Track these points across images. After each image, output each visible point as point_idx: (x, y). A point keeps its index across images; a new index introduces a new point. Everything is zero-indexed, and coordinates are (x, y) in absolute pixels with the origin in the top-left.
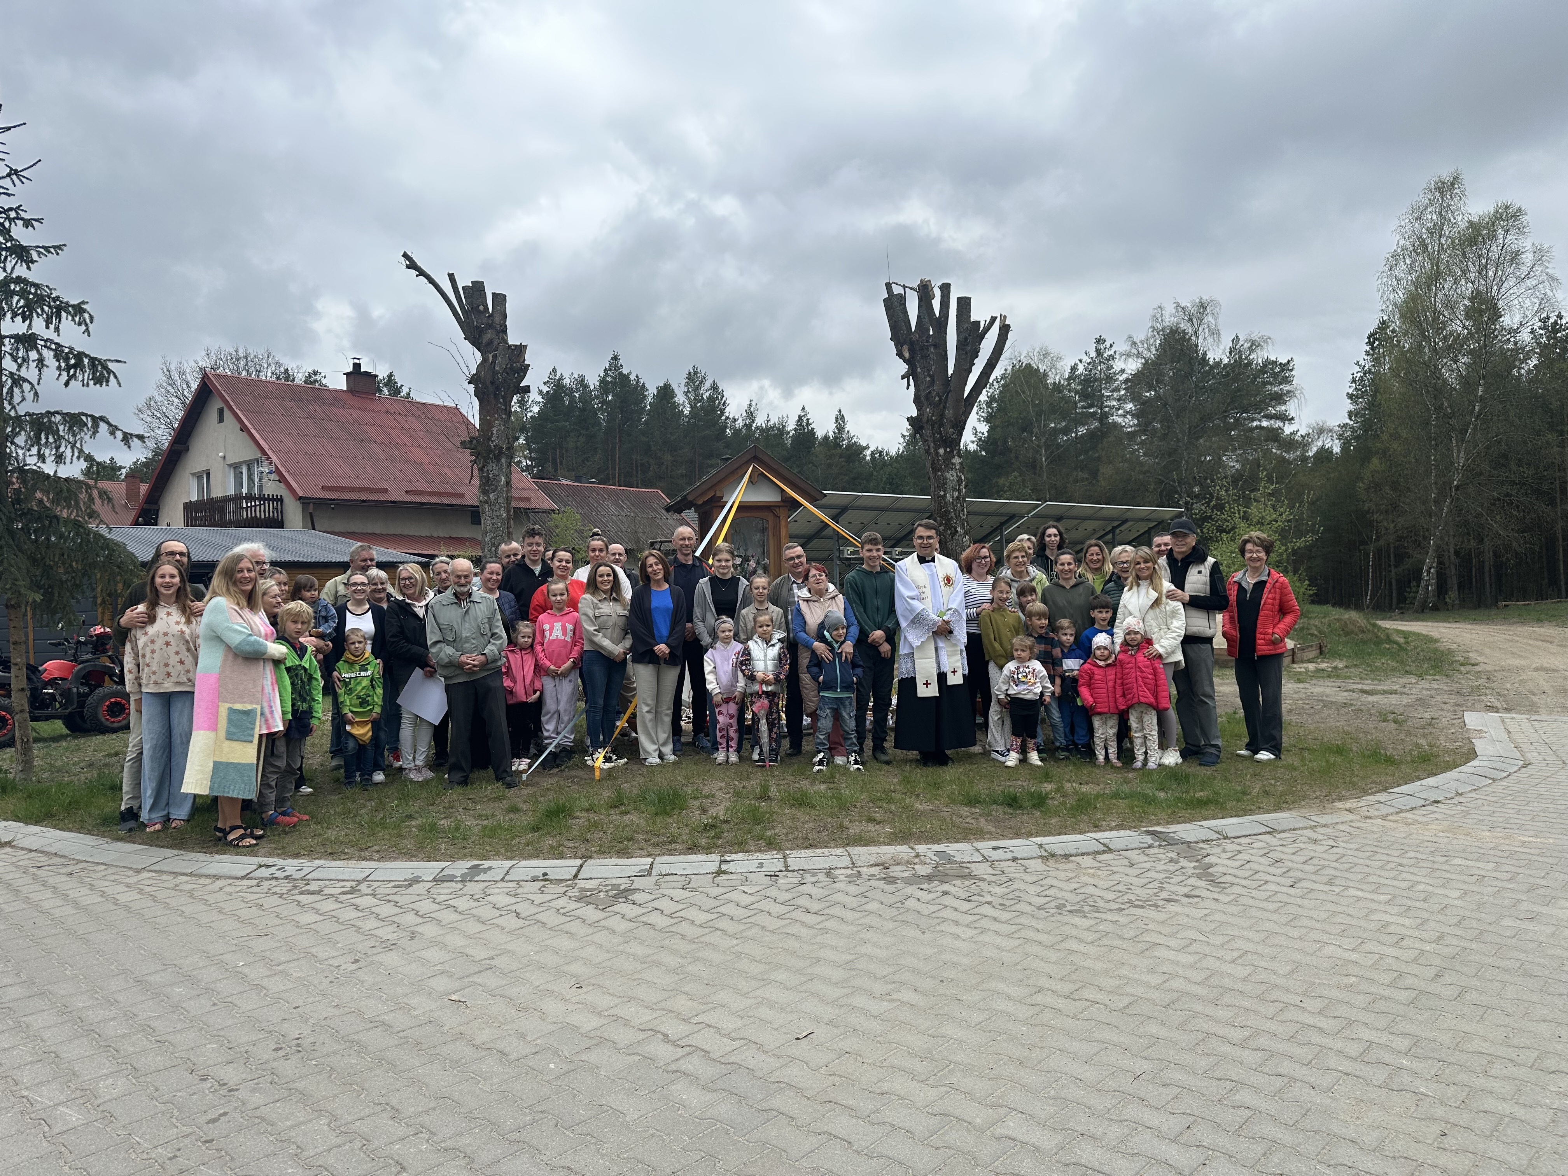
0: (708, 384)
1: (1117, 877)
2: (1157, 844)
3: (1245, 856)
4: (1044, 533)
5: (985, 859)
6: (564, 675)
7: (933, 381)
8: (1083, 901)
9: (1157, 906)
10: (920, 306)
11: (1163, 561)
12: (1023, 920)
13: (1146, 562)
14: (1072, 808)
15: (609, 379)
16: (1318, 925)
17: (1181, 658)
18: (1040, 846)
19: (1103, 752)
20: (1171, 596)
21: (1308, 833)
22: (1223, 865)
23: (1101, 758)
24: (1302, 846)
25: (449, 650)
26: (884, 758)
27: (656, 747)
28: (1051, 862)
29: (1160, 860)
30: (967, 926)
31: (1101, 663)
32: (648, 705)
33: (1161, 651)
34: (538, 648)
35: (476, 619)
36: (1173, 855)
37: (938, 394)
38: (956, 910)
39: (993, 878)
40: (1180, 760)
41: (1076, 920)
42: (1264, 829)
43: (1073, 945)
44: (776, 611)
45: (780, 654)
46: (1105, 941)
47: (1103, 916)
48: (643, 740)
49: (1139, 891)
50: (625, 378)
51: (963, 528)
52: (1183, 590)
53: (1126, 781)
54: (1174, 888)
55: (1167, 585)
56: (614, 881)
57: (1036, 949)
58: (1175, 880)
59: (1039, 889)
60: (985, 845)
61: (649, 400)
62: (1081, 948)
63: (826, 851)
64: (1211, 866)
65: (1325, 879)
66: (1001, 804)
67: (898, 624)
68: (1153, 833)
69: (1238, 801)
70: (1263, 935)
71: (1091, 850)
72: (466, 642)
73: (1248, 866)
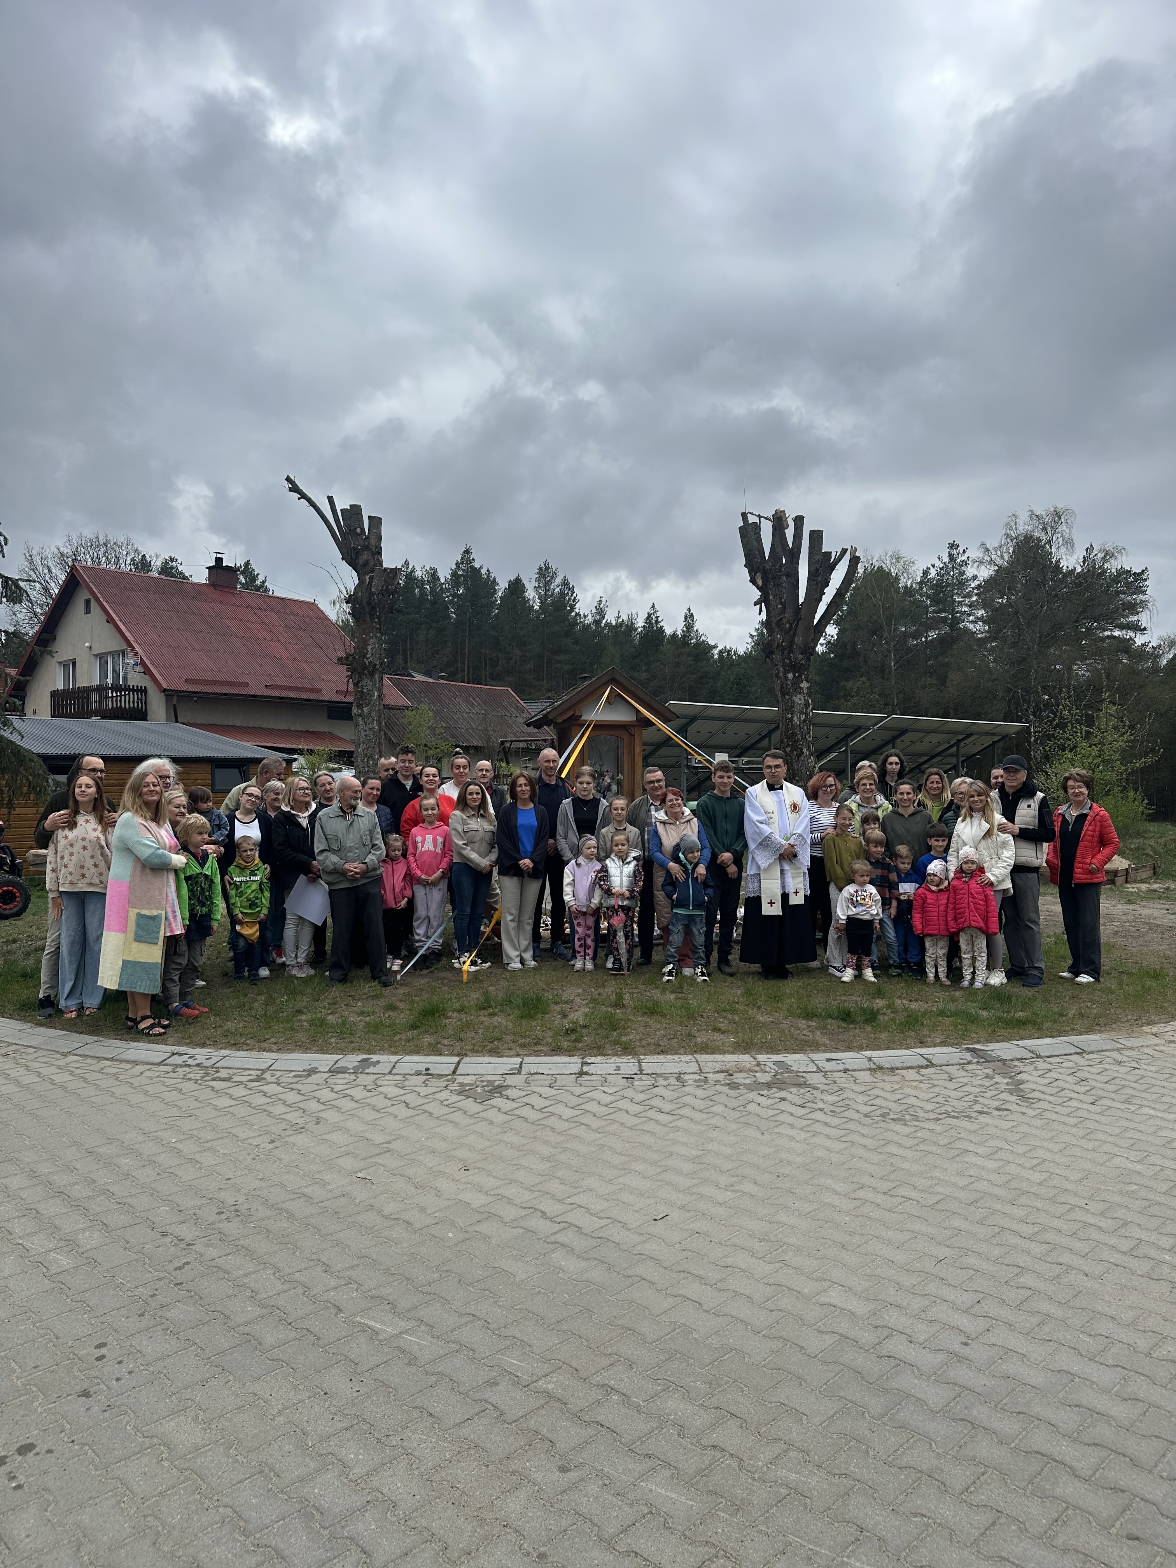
0: (558, 580)
1: (936, 1090)
2: (976, 1060)
3: (1054, 1075)
4: (885, 760)
5: (819, 1070)
6: (434, 884)
7: (784, 608)
8: (906, 1110)
9: (970, 1117)
10: (774, 535)
11: (994, 794)
12: (850, 1126)
13: (979, 795)
14: (901, 1024)
15: (460, 573)
16: (1110, 1139)
17: (1010, 886)
18: (870, 1059)
19: (933, 970)
20: (1002, 829)
21: (1115, 1055)
22: (1033, 1082)
23: (931, 976)
24: (1107, 1066)
25: (334, 858)
26: (728, 970)
27: (518, 953)
28: (879, 1075)
29: (977, 1076)
30: (801, 1129)
31: (934, 888)
32: (511, 914)
33: (993, 879)
34: (411, 858)
35: (359, 831)
36: (989, 1071)
37: (788, 621)
38: (792, 1114)
39: (826, 1087)
40: (1005, 981)
41: (898, 1127)
42: (1074, 1050)
43: (893, 1149)
44: (633, 831)
45: (634, 872)
46: (922, 1147)
47: (922, 1125)
48: (506, 945)
49: (955, 1103)
50: (476, 572)
51: (809, 749)
52: (1013, 822)
53: (953, 1000)
54: (986, 1102)
55: (999, 818)
56: (489, 1078)
57: (861, 1152)
58: (989, 1094)
59: (866, 1099)
60: (820, 1057)
61: (500, 594)
62: (901, 1152)
63: (676, 1057)
64: (1022, 1082)
65: (1123, 1098)
66: (836, 1018)
67: (746, 846)
68: (973, 1051)
69: (1055, 1022)
70: (1061, 1146)
71: (915, 1064)
72: (350, 851)
73: (1055, 1084)
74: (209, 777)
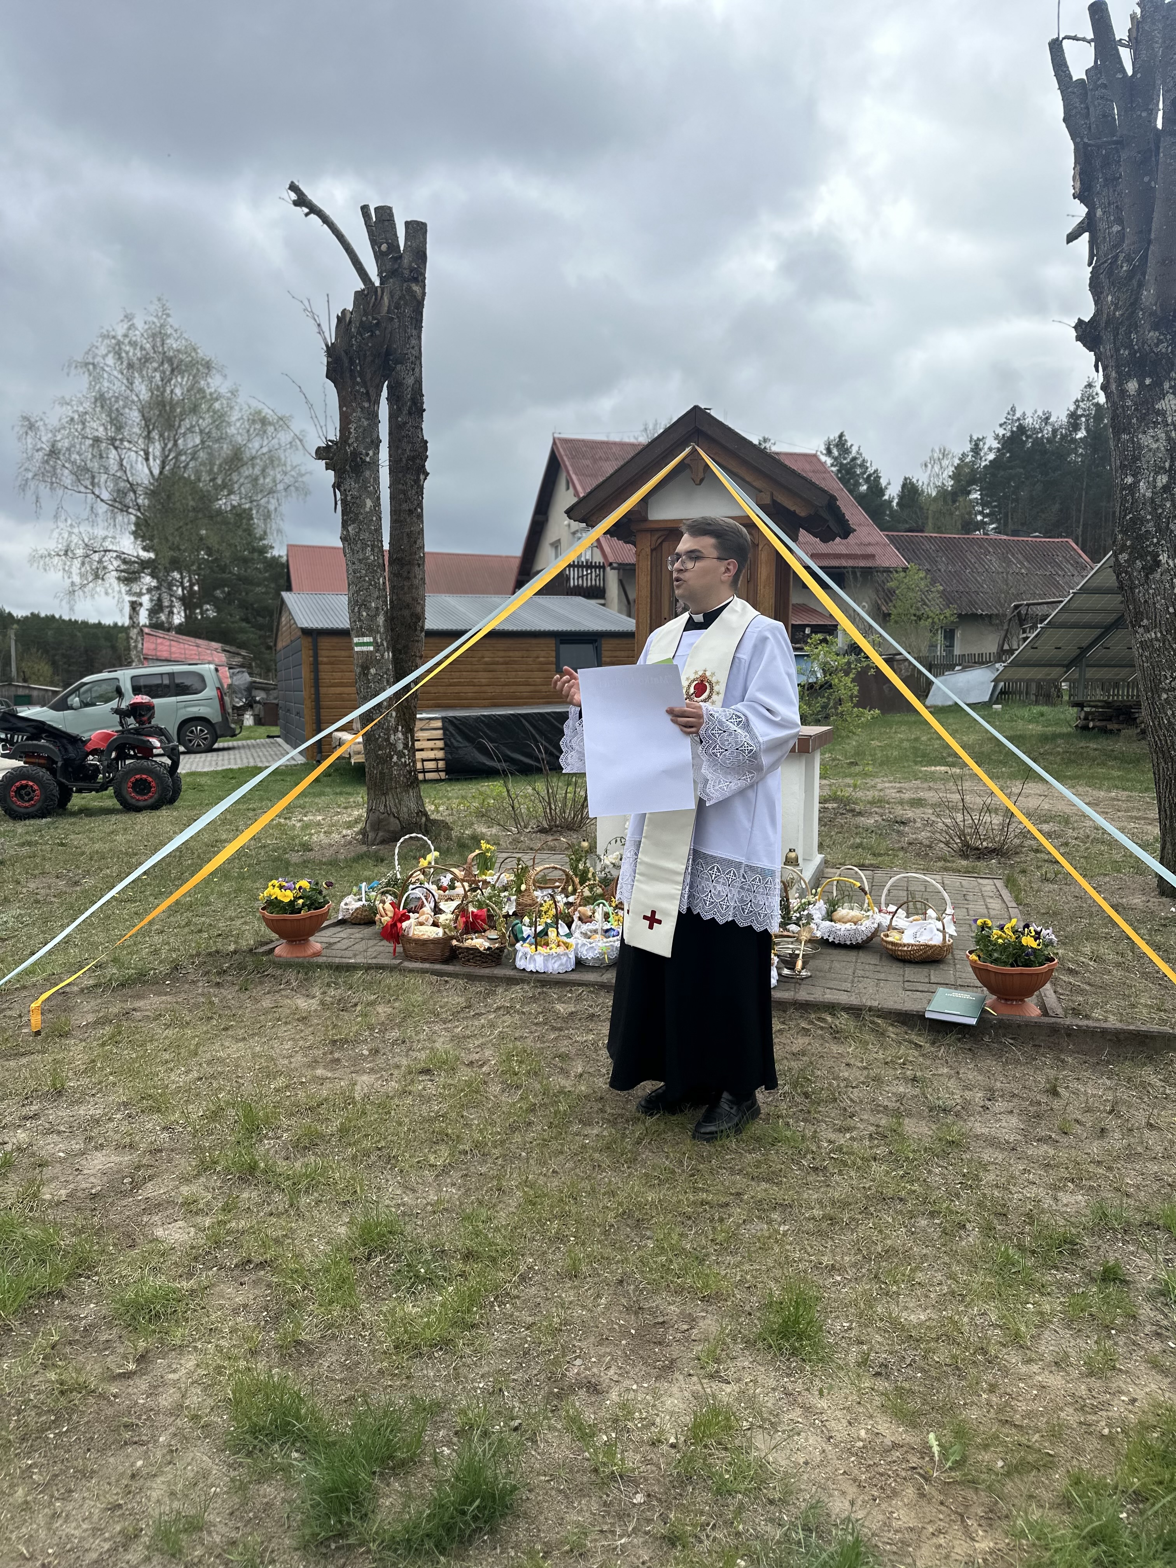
7: (1123, 230)
74: (554, 654)
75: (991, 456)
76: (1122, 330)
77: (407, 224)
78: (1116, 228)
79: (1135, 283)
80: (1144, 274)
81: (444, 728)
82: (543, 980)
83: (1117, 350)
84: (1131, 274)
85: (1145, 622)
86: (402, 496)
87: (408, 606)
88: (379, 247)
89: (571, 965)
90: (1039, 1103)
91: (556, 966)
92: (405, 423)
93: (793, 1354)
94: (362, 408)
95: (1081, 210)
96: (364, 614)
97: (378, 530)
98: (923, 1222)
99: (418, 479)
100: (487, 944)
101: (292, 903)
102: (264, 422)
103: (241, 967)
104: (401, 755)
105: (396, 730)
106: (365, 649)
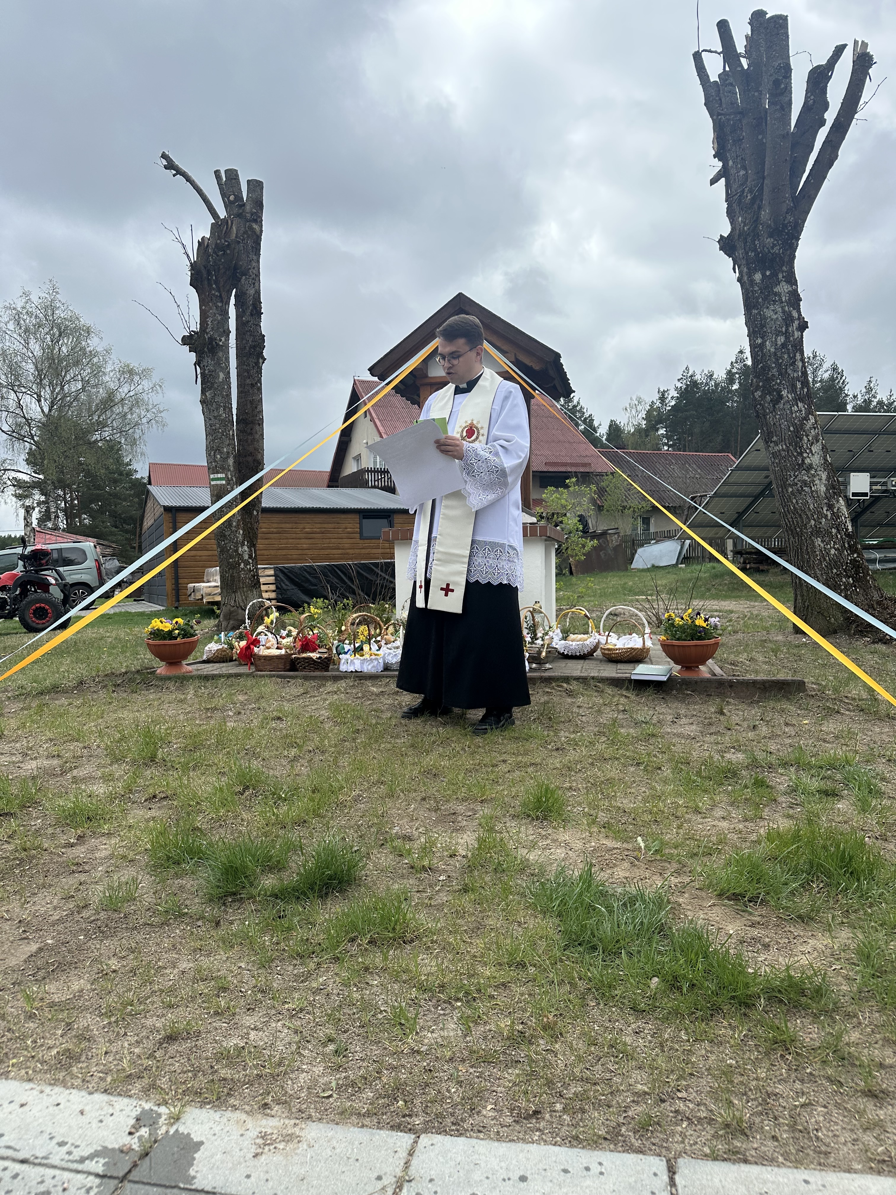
7: (747, 173)
37: (750, 190)
74: (358, 525)
75: (673, 403)
76: (749, 239)
77: (249, 182)
78: (742, 173)
79: (756, 206)
80: (762, 200)
81: (275, 575)
82: (359, 676)
83: (747, 253)
84: (754, 199)
85: (775, 439)
86: (246, 374)
87: (251, 454)
88: (228, 198)
89: (381, 668)
90: (711, 718)
91: (370, 667)
92: (248, 322)
93: (545, 819)
94: (217, 307)
95: (718, 165)
96: (219, 456)
97: (229, 395)
98: (632, 769)
99: (258, 362)
100: (318, 656)
101: (170, 632)
102: (131, 372)
103: (132, 680)
104: (247, 563)
105: (243, 545)
106: (219, 482)
